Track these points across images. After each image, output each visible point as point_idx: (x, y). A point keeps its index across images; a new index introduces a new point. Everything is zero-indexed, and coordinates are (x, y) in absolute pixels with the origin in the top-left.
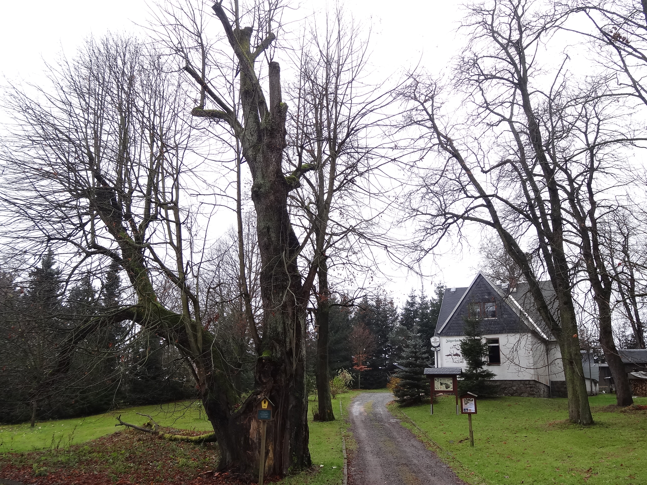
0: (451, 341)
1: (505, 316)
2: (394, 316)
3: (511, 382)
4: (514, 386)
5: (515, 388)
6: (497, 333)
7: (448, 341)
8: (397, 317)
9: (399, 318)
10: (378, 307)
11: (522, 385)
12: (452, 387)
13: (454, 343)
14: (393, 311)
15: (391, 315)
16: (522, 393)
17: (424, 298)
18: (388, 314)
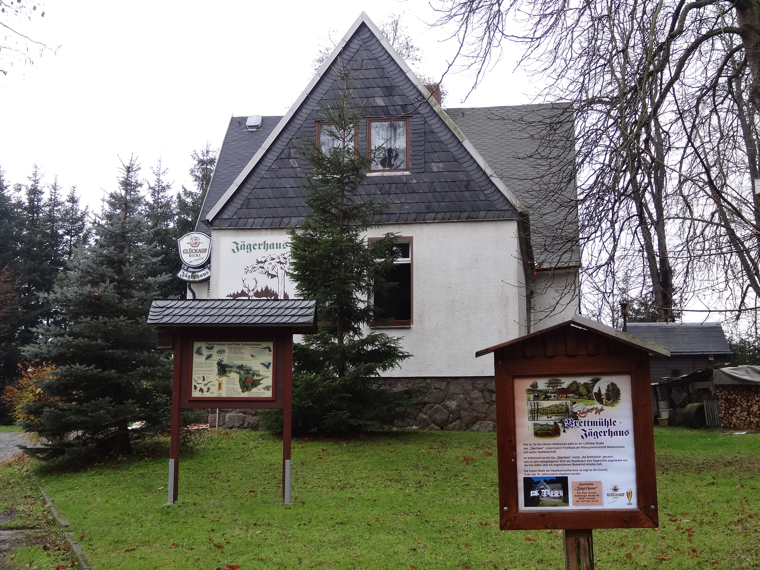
0: (250, 248)
1: (435, 167)
2: (77, 233)
3: (443, 385)
4: (451, 397)
5: (453, 404)
6: (406, 223)
7: (238, 248)
8: (86, 237)
9: (92, 241)
10: (33, 208)
11: (476, 394)
12: (268, 381)
13: (260, 254)
14: (75, 221)
15: (68, 233)
16: (477, 419)
17: (164, 189)
18: (62, 227)
